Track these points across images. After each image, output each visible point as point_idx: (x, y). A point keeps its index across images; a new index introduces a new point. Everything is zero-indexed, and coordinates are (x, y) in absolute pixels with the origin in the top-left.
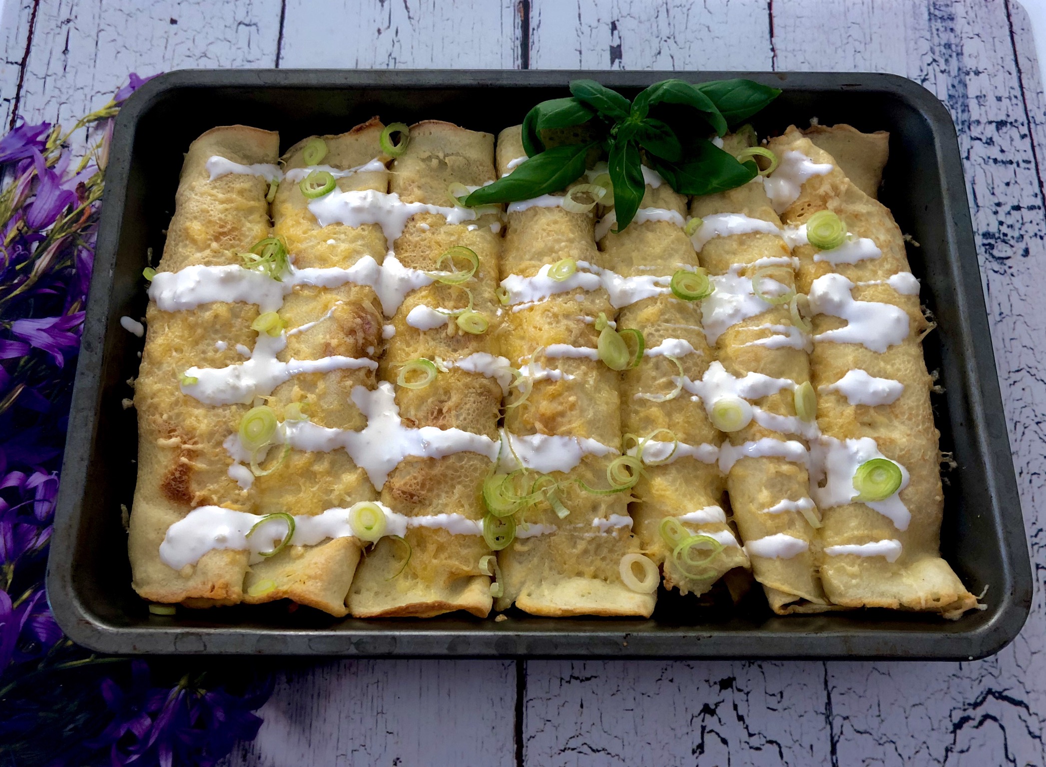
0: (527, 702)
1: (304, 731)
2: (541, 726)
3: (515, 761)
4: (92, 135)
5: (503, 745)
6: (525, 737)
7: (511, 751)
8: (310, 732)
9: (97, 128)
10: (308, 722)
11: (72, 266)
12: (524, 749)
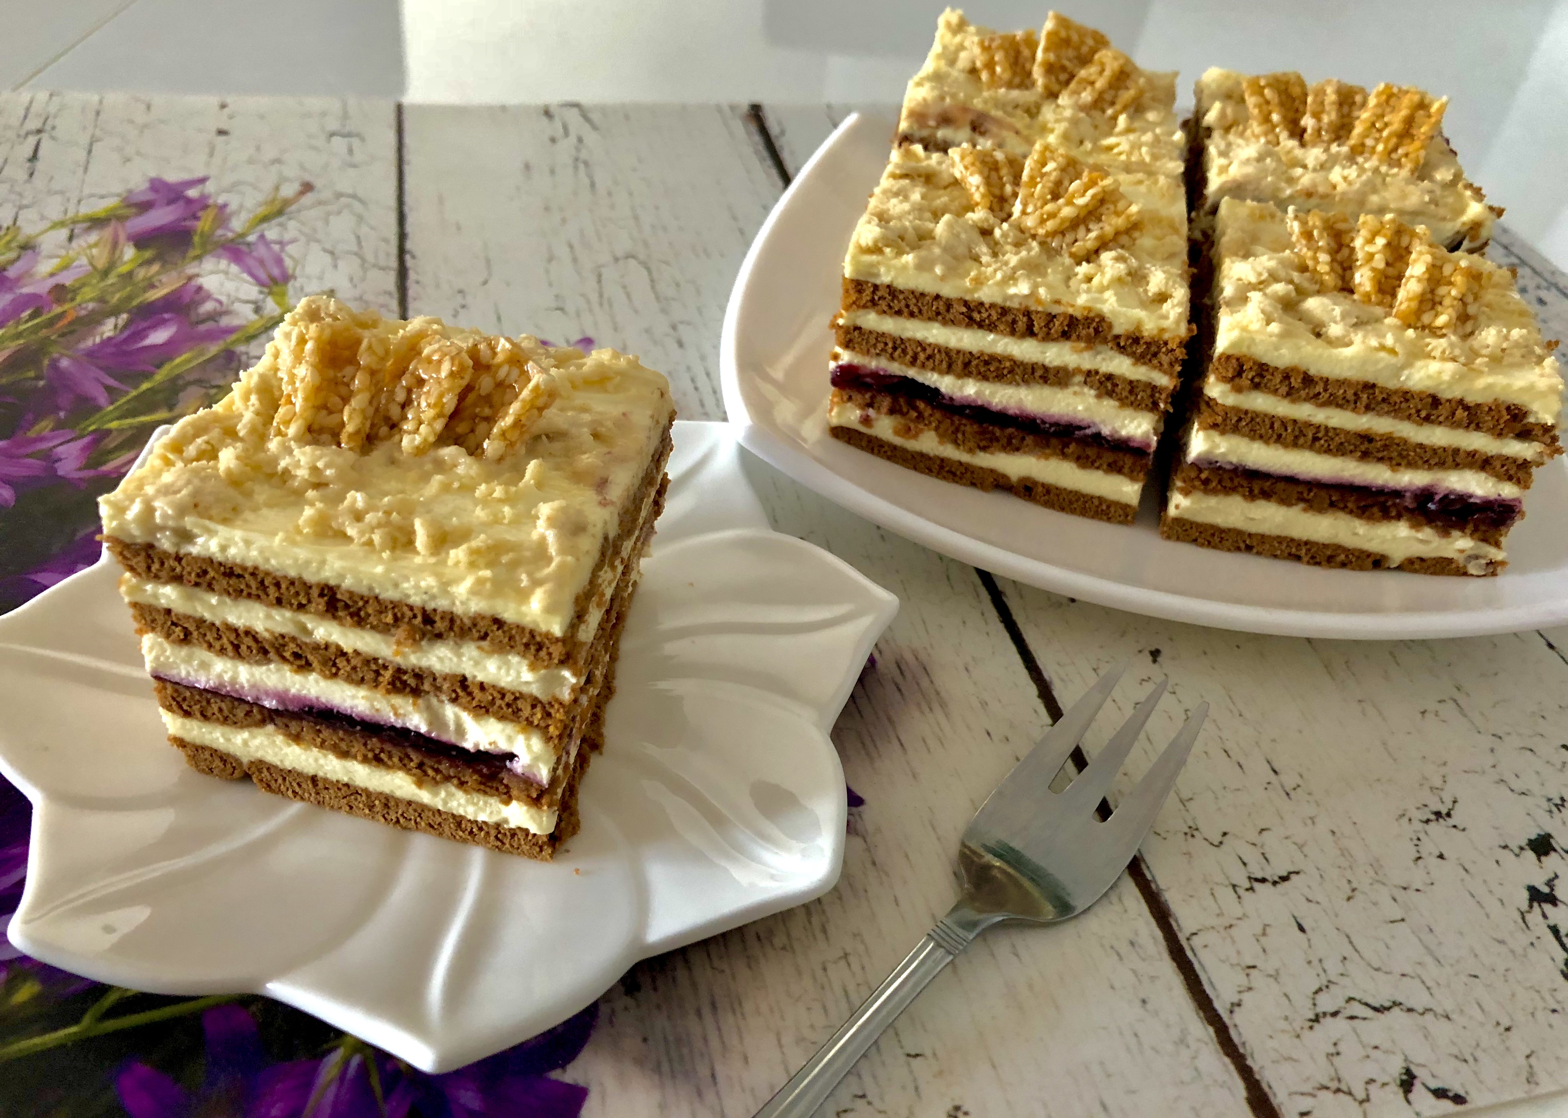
0: (1188, 939)
1: (700, 1094)
2: (1242, 980)
3: (1227, 1060)
4: (78, 236)
5: (1184, 1032)
6: (1220, 1007)
7: (1206, 1039)
8: (718, 1094)
9: (89, 229)
10: (703, 1071)
11: (38, 378)
12: (1233, 1033)
